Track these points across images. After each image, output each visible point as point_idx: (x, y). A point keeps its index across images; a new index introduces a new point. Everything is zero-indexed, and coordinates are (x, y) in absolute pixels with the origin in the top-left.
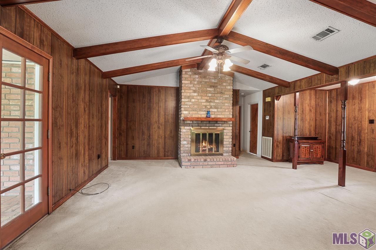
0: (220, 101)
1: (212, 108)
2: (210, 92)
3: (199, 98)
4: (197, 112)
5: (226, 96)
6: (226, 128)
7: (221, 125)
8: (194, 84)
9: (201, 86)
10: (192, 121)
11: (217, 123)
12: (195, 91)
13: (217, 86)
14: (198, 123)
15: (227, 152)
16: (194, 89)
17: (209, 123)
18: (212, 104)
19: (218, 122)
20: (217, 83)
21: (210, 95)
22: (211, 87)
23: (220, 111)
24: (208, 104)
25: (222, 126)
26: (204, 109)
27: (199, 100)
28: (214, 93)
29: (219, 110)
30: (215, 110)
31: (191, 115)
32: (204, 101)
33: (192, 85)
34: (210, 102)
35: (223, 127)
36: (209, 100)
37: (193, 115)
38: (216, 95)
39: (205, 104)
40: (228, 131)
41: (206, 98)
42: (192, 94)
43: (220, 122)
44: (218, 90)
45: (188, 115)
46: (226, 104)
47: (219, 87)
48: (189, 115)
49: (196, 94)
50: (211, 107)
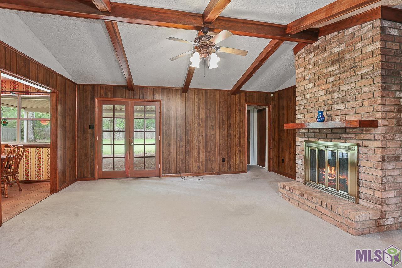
0: (350, 86)
1: (337, 104)
2: (331, 74)
3: (315, 89)
4: (313, 114)
5: (364, 70)
6: (366, 143)
7: (353, 136)
8: (309, 70)
9: (317, 69)
10: (307, 130)
11: (346, 133)
12: (309, 81)
13: (345, 57)
14: (315, 133)
15: (368, 199)
16: (309, 77)
17: (332, 133)
18: (336, 95)
19: (348, 131)
20: (343, 51)
21: (332, 79)
22: (333, 63)
23: (352, 106)
24: (329, 96)
25: (356, 139)
26: (324, 107)
27: (316, 93)
28: (339, 74)
29: (349, 105)
30: (342, 106)
31: (307, 119)
32: (323, 93)
33: (306, 73)
34: (333, 92)
35: (358, 140)
36: (331, 90)
37: (309, 119)
38: (342, 76)
39: (324, 98)
40: (371, 151)
41: (326, 86)
42: (307, 86)
43: (351, 131)
44: (347, 63)
45: (302, 119)
46: (365, 90)
47: (348, 57)
48: (304, 119)
49: (311, 85)
50: (335, 101)
